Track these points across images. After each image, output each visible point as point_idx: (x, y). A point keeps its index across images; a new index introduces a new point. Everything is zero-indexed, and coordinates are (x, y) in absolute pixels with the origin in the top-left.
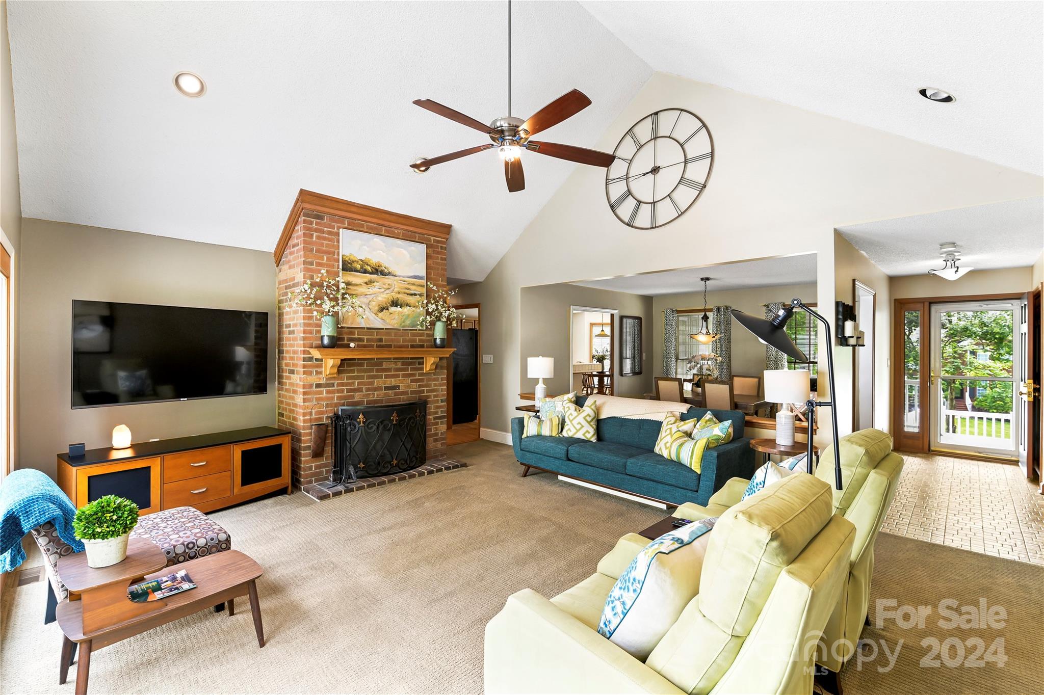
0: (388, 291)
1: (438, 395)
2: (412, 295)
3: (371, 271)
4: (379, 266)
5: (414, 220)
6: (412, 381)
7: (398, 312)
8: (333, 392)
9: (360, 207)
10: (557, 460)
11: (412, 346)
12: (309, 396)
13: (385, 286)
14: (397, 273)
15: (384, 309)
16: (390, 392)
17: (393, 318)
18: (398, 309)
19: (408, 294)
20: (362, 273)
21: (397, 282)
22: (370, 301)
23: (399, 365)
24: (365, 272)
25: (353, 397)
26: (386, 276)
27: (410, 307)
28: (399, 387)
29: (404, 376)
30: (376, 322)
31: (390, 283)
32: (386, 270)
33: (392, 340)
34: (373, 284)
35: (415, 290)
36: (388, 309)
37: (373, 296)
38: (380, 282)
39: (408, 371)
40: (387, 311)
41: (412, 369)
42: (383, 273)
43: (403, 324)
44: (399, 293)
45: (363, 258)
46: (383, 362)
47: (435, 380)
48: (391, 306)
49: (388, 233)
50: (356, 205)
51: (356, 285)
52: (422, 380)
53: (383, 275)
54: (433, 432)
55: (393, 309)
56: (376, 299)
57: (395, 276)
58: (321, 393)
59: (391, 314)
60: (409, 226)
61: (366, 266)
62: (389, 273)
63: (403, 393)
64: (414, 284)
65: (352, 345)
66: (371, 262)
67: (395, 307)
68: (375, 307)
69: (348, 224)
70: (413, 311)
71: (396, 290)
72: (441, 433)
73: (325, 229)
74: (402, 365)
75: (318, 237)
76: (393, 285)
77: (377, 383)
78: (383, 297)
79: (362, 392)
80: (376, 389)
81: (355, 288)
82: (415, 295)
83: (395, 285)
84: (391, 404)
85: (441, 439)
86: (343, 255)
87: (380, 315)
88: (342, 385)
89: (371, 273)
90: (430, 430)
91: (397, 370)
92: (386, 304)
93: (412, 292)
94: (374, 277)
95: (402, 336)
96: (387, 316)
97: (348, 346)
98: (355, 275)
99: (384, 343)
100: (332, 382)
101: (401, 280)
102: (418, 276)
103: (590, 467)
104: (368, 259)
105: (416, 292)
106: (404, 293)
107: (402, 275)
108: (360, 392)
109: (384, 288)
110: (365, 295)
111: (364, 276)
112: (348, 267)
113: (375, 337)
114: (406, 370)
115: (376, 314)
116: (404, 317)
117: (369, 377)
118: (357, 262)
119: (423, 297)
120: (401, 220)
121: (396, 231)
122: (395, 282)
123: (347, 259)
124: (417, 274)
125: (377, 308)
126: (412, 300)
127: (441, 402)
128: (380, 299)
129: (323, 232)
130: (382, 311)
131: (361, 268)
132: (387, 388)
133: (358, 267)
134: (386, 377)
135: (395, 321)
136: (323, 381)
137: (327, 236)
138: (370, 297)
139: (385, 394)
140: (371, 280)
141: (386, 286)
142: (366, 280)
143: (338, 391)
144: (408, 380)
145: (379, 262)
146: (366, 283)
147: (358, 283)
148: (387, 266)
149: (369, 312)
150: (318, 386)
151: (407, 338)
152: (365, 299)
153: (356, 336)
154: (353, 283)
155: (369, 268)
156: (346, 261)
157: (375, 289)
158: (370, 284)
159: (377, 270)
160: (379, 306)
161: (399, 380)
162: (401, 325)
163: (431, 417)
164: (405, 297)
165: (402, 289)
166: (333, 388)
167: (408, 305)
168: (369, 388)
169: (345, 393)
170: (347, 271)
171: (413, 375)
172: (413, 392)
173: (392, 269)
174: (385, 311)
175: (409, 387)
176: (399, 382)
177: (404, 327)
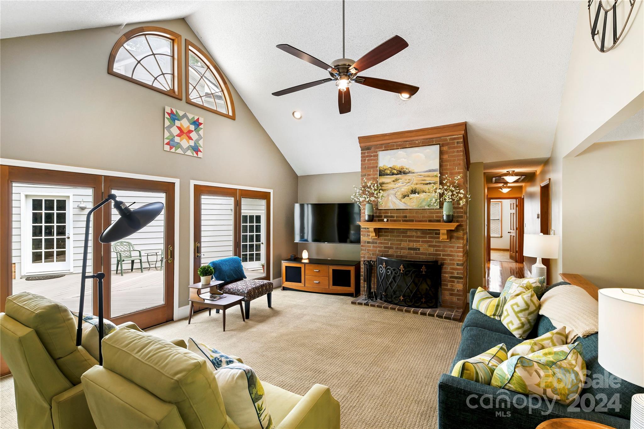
0: (408, 184)
1: (454, 259)
2: (427, 184)
3: (396, 173)
4: (402, 169)
5: (430, 129)
6: (430, 246)
7: (416, 198)
8: (376, 247)
9: (390, 135)
11: (430, 221)
12: (364, 248)
13: (406, 181)
14: (415, 171)
15: (406, 196)
16: (412, 252)
17: (412, 202)
18: (417, 195)
19: (424, 184)
20: (391, 175)
21: (415, 177)
22: (396, 192)
23: (419, 234)
24: (393, 174)
25: (388, 251)
26: (407, 174)
27: (426, 193)
28: (419, 249)
29: (423, 242)
30: (401, 205)
31: (410, 178)
32: (407, 171)
33: (414, 217)
34: (398, 181)
35: (430, 180)
36: (408, 196)
37: (398, 188)
38: (403, 179)
39: (427, 239)
40: (408, 197)
41: (430, 237)
42: (405, 173)
43: (420, 205)
44: (417, 184)
45: (391, 166)
46: (407, 231)
47: (450, 247)
48: (411, 194)
49: (411, 145)
50: (387, 134)
51: (387, 183)
52: (439, 246)
53: (405, 174)
54: (449, 287)
55: (412, 196)
56: (400, 190)
57: (414, 173)
58: (370, 247)
59: (411, 199)
60: (427, 135)
61: (394, 171)
62: (410, 172)
63: (422, 254)
64: (429, 176)
65: (385, 220)
66: (397, 167)
67: (413, 194)
68: (399, 196)
69: (385, 147)
70: (428, 196)
71: (415, 182)
72: (457, 290)
73: (372, 154)
74: (422, 234)
75: (368, 160)
76: (412, 179)
77: (404, 244)
78: (405, 189)
79: (393, 249)
80: (402, 249)
81: (387, 185)
82: (430, 183)
83: (413, 180)
84: (413, 260)
85: (457, 295)
86: (379, 167)
87: (403, 200)
88: (381, 243)
89: (396, 174)
90: (447, 285)
91: (418, 237)
92: (407, 193)
93: (428, 182)
94: (399, 176)
95: (421, 214)
96: (408, 201)
97: (383, 221)
98: (386, 178)
99: (408, 219)
100: (375, 241)
101: (418, 175)
102: (433, 169)
104: (395, 165)
105: (430, 182)
106: (421, 184)
107: (420, 171)
108: (392, 249)
109: (405, 182)
110: (393, 189)
111: (392, 177)
112: (382, 173)
113: (402, 215)
114: (425, 237)
115: (400, 200)
116: (421, 201)
117: (398, 240)
118: (388, 169)
119: (437, 185)
120: (420, 133)
121: (417, 142)
122: (414, 177)
123: (382, 169)
124: (431, 168)
125: (401, 196)
126: (426, 188)
127: (457, 266)
128: (403, 190)
129: (371, 156)
130: (405, 198)
131: (390, 172)
132: (410, 249)
133: (388, 172)
134: (410, 241)
135: (414, 204)
136: (370, 240)
137: (373, 158)
138: (396, 190)
139: (408, 252)
140: (397, 178)
141: (408, 181)
142: (393, 179)
143: (379, 247)
144: (426, 246)
145: (402, 166)
146: (394, 181)
147: (388, 182)
148: (407, 167)
149: (396, 199)
150: (368, 242)
151: (426, 215)
152: (393, 191)
153: (389, 215)
154: (386, 182)
155: (395, 172)
156: (381, 170)
157: (400, 184)
158: (396, 181)
159: (400, 172)
160: (402, 194)
161: (419, 244)
162: (418, 206)
163: (447, 275)
164: (421, 186)
165: (419, 181)
166: (376, 245)
167: (424, 192)
168: (397, 247)
169: (383, 249)
170: (382, 176)
171: (432, 242)
172: (430, 254)
173: (411, 169)
174: (406, 197)
175: (427, 250)
176: (419, 246)
177: (421, 207)
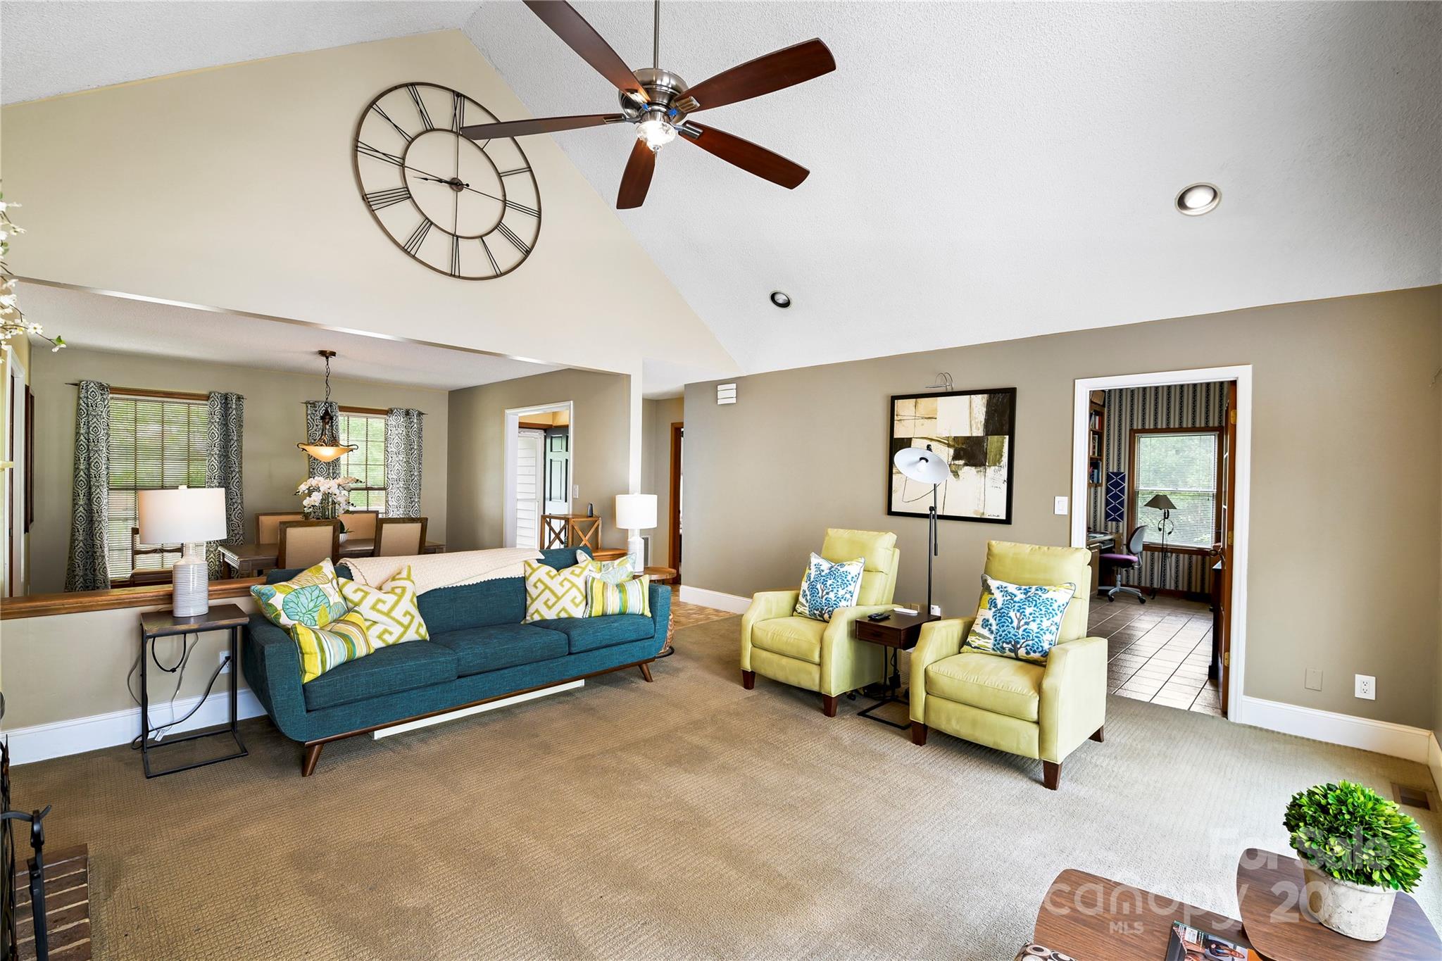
10: (428, 689)
103: (506, 671)
